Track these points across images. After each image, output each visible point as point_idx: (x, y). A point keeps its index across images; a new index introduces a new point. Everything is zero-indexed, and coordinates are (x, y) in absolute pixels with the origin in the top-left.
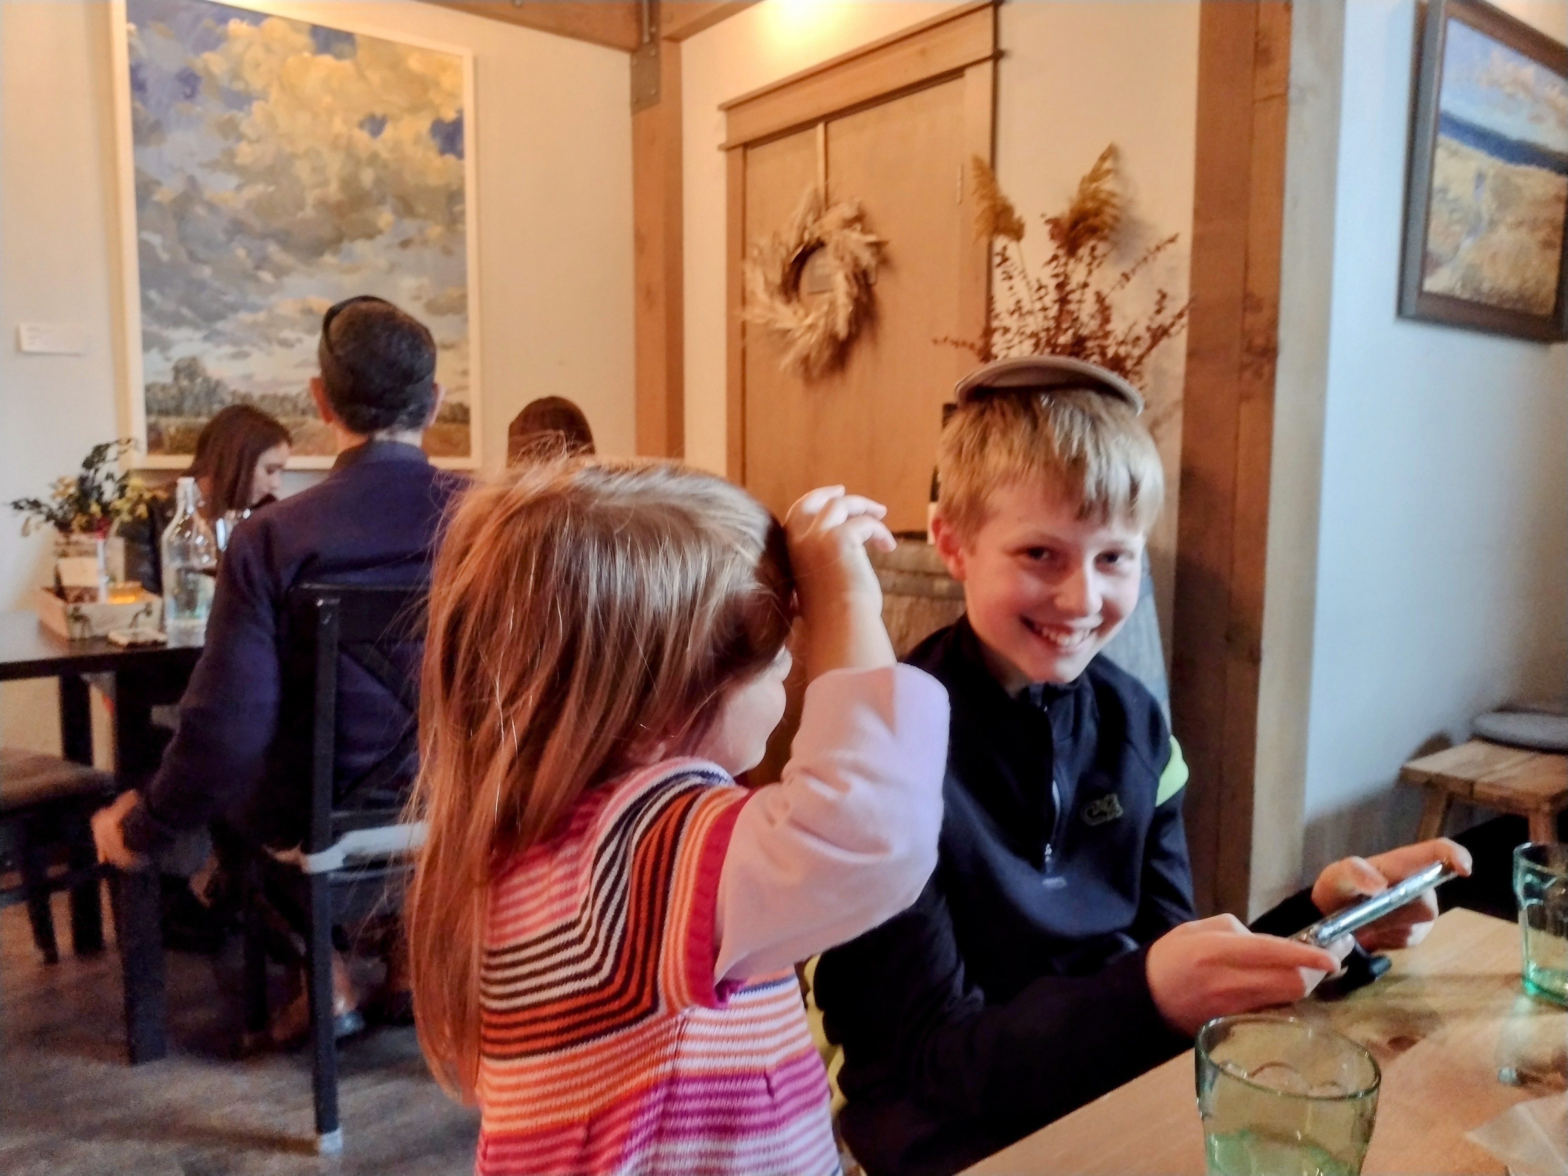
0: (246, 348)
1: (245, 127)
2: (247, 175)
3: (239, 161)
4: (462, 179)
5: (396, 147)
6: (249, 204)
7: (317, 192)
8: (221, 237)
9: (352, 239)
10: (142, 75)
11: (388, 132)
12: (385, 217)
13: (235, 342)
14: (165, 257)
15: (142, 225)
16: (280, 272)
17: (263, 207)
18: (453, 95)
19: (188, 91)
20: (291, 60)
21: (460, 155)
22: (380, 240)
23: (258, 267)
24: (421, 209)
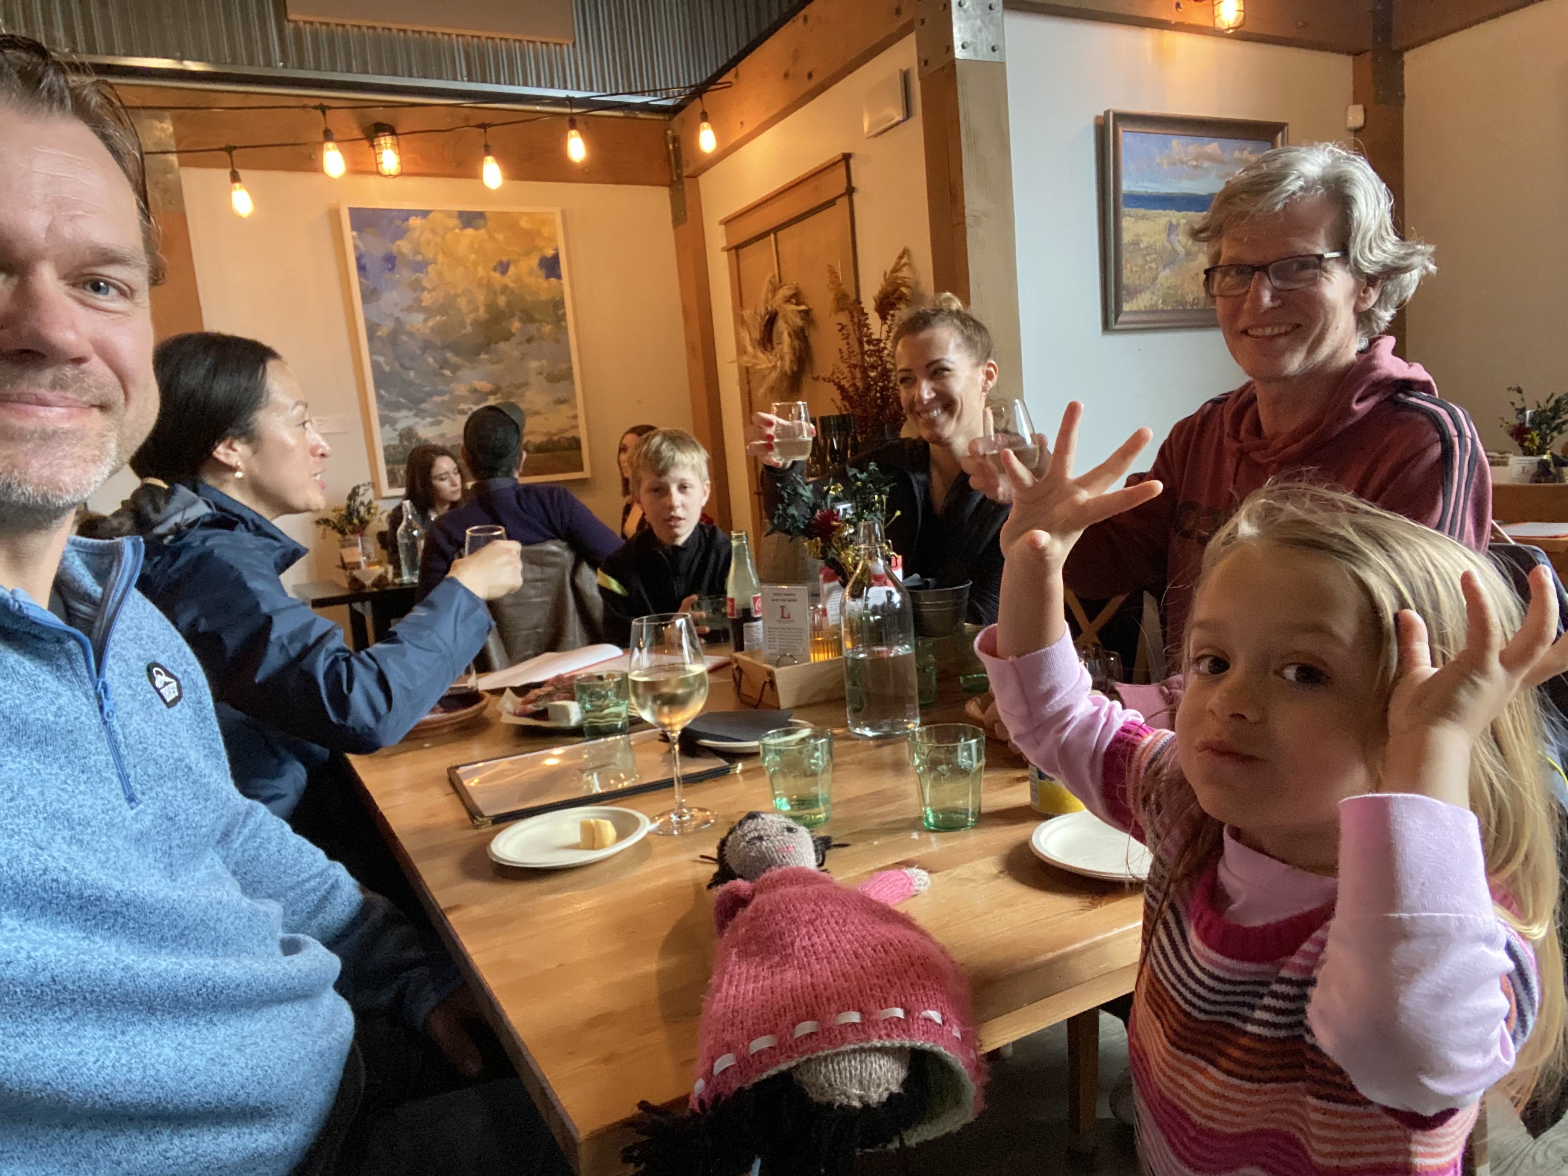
0: (440, 418)
1: (426, 283)
2: (429, 312)
3: (423, 304)
4: (562, 293)
5: (518, 279)
6: (432, 329)
7: (472, 316)
8: (419, 352)
9: (497, 343)
10: (363, 261)
11: (512, 270)
12: (516, 325)
13: (432, 415)
14: (387, 369)
15: (372, 352)
16: (455, 368)
17: (439, 330)
18: (552, 239)
19: (390, 266)
20: (449, 236)
21: (559, 277)
22: (514, 340)
23: (442, 368)
24: (537, 316)
